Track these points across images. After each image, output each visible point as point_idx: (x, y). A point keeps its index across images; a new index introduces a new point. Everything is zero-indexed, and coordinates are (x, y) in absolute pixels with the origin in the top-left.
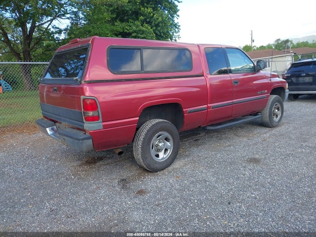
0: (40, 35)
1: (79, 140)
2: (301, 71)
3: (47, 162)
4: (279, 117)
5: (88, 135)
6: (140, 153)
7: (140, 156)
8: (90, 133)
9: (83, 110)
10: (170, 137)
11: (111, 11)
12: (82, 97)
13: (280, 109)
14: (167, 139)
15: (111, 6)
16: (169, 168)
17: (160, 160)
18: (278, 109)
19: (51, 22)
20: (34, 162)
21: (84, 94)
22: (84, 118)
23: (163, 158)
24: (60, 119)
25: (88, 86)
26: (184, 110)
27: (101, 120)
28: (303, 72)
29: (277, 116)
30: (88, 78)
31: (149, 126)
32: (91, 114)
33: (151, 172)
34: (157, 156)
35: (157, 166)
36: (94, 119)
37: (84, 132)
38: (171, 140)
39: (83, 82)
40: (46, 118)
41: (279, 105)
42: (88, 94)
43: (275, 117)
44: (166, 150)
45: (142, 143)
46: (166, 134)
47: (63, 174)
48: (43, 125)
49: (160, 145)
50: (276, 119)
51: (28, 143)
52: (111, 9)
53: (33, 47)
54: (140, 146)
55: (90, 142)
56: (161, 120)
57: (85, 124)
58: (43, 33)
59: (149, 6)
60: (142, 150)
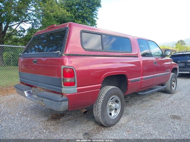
0: (11, 32)
1: (58, 101)
2: (177, 60)
3: (20, 117)
4: (175, 87)
5: (65, 97)
6: (100, 112)
7: (100, 114)
8: (67, 96)
9: (62, 77)
10: (119, 100)
11: (57, 21)
12: (63, 67)
13: (175, 82)
14: (117, 101)
15: (57, 18)
16: (118, 123)
17: (112, 117)
18: (174, 82)
19: (19, 25)
20: (10, 118)
21: (64, 65)
22: (63, 84)
23: (114, 116)
24: (37, 85)
25: (68, 58)
26: (128, 80)
27: (76, 85)
28: (179, 60)
29: (173, 86)
30: (68, 52)
31: (107, 91)
32: (68, 80)
33: (106, 127)
34: (111, 114)
35: (111, 122)
36: (71, 84)
37: (61, 95)
38: (120, 102)
39: (64, 55)
40: (23, 83)
41: (175, 79)
42: (67, 64)
43: (172, 87)
44: (116, 109)
45: (102, 104)
46: (117, 98)
47: (35, 128)
48: (22, 89)
49: (113, 105)
50: (173, 89)
51: (4, 102)
52: (57, 19)
53: (6, 39)
54: (101, 107)
55: (66, 103)
56: (114, 87)
57: (63, 88)
58: (13, 31)
59: (80, 19)
60: (101, 110)
